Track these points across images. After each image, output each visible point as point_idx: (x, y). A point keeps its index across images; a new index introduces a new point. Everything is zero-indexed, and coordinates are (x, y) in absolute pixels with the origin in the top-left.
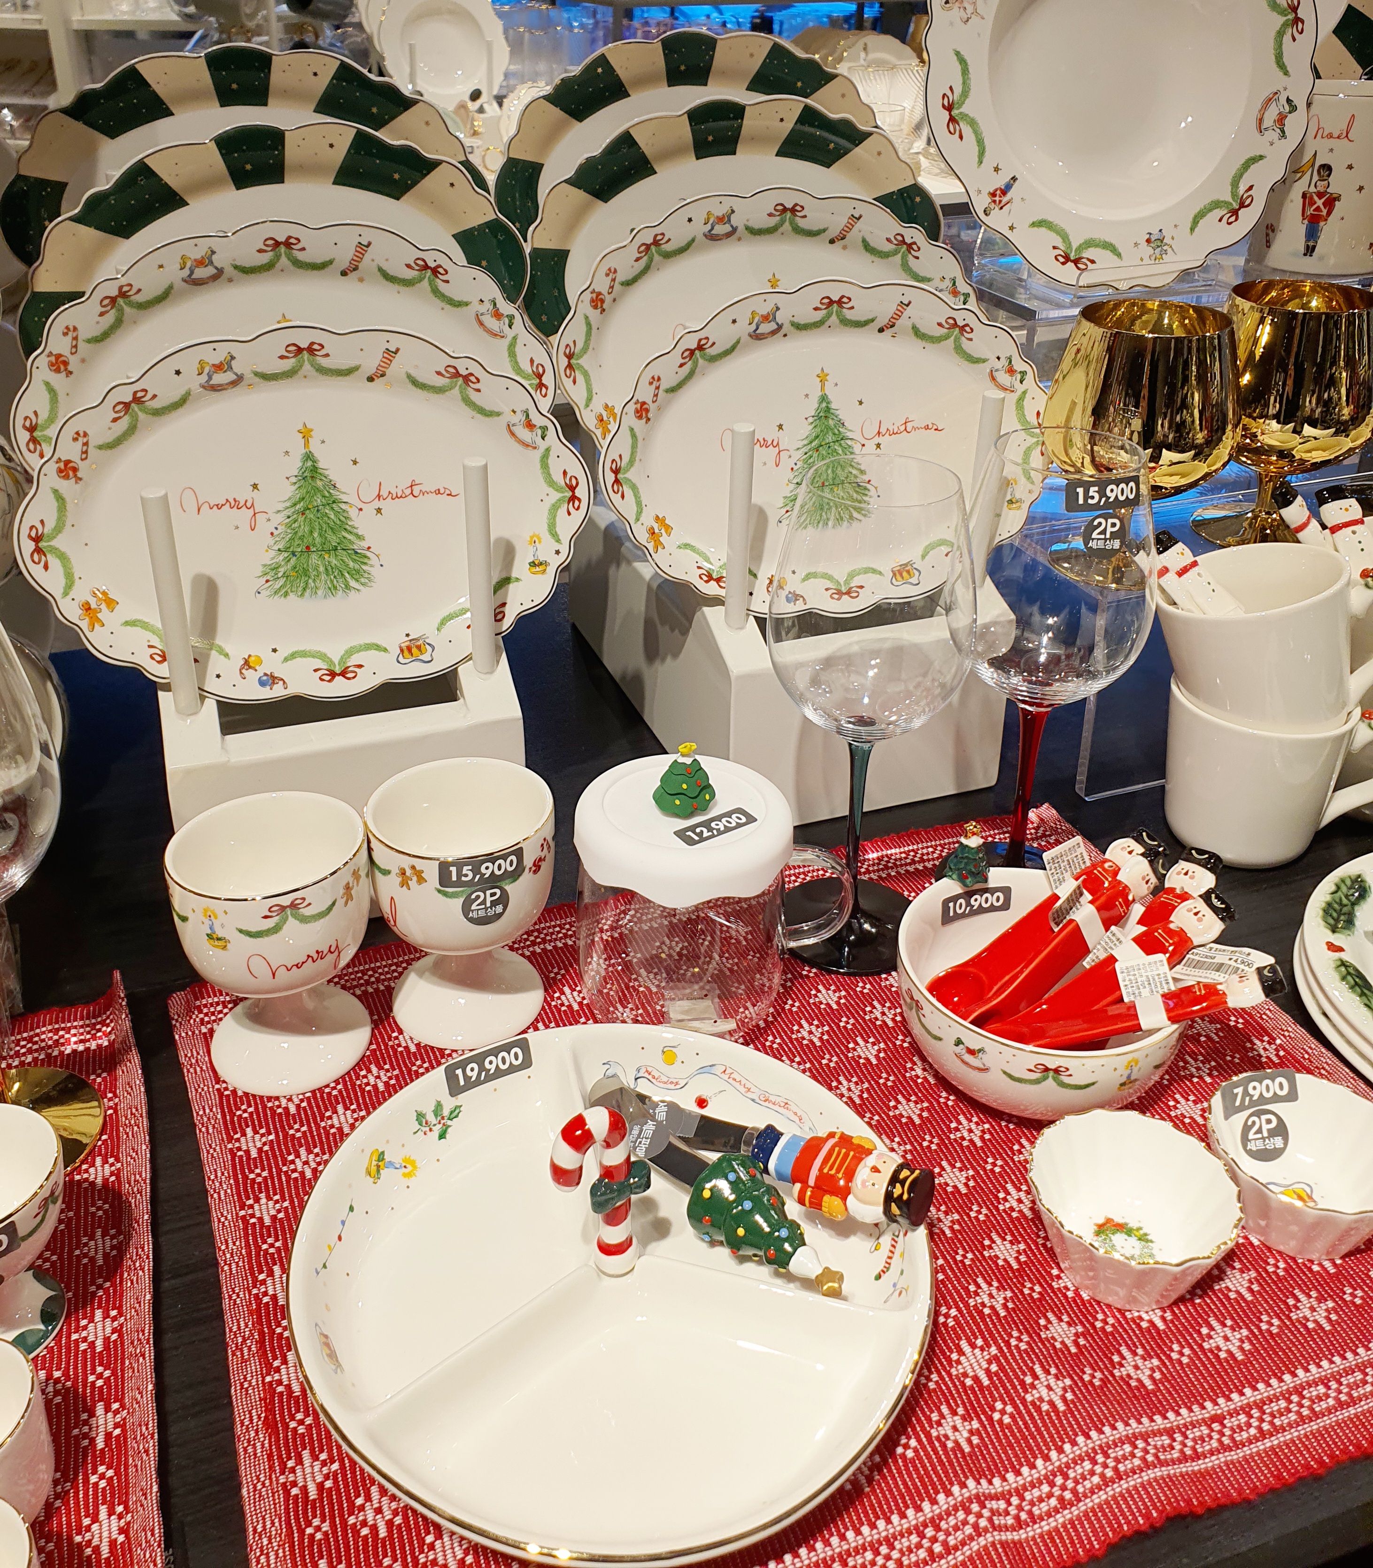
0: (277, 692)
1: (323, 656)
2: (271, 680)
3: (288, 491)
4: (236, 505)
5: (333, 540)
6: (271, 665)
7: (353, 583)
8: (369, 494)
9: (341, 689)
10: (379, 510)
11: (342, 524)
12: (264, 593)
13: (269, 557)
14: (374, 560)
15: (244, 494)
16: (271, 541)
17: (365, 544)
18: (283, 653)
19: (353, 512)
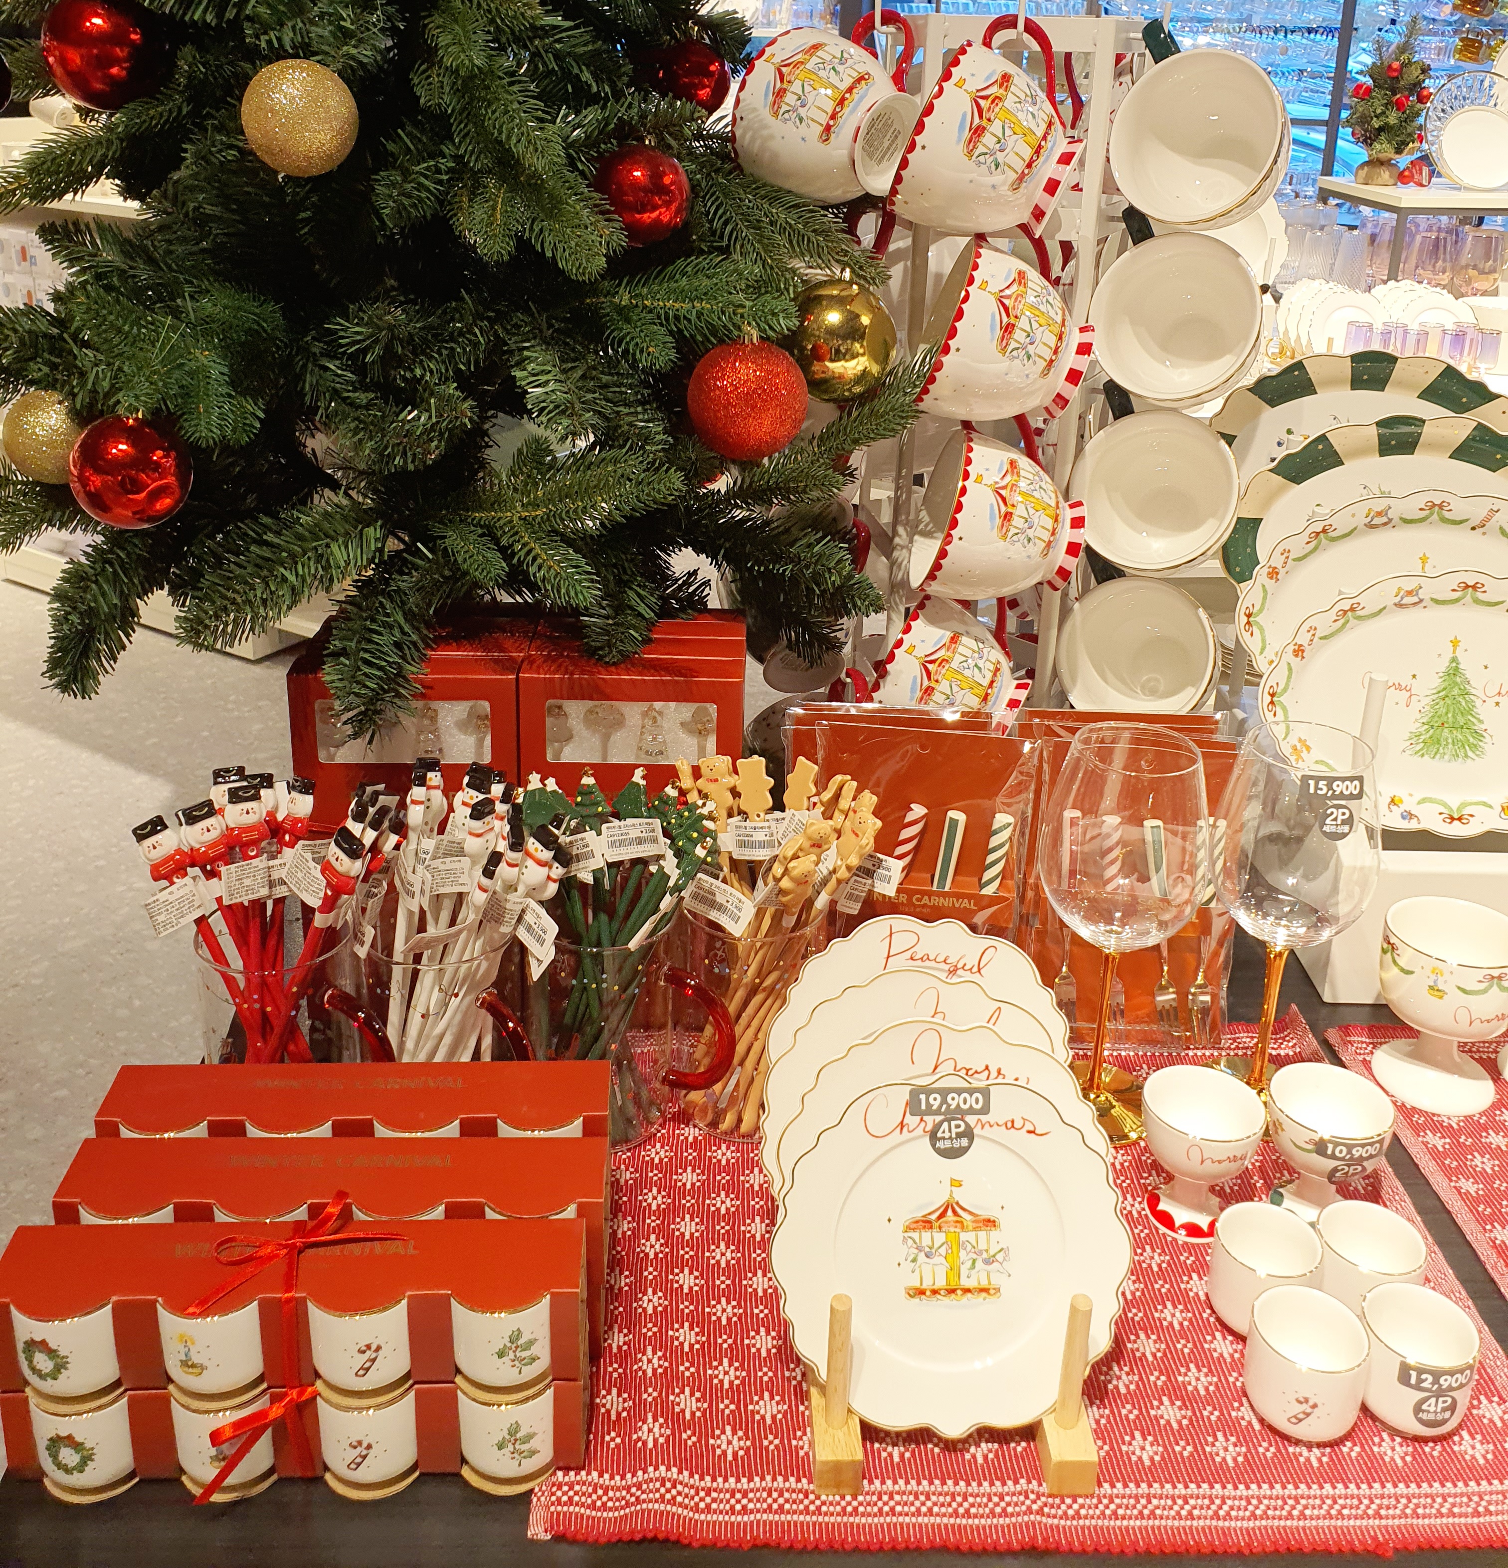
0: (1412, 825)
1: (1445, 805)
2: (1408, 816)
3: (1436, 682)
4: (1399, 687)
5: (1461, 721)
6: (1409, 804)
7: (1470, 754)
8: (1492, 690)
9: (1456, 830)
10: (1497, 704)
11: (1470, 711)
12: (1408, 752)
13: (1414, 727)
14: (1488, 739)
15: (1406, 681)
16: (1419, 716)
17: (1483, 727)
18: (1418, 796)
19: (1478, 703)
